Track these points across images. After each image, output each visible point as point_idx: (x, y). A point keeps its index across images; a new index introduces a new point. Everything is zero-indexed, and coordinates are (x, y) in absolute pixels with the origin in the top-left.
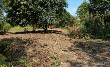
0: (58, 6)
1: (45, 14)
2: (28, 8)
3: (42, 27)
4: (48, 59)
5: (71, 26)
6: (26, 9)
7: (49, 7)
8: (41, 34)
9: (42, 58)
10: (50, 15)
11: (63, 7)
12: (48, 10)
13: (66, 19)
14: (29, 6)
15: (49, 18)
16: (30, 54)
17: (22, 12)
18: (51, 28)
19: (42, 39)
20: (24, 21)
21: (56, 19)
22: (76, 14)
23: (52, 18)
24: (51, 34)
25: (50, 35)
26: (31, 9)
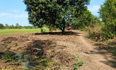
0: (78, 4)
1: (63, 13)
2: (46, 7)
3: (59, 28)
4: (69, 60)
5: (93, 27)
6: (44, 7)
7: (68, 4)
8: (59, 35)
9: (63, 58)
10: (69, 14)
11: (84, 4)
12: (66, 9)
13: (87, 18)
14: (47, 4)
15: (67, 17)
16: (50, 54)
17: (39, 11)
18: (68, 30)
19: (60, 41)
20: (41, 21)
21: (75, 18)
22: (98, 12)
23: (71, 17)
24: (69, 35)
25: (68, 37)
26: (49, 8)
